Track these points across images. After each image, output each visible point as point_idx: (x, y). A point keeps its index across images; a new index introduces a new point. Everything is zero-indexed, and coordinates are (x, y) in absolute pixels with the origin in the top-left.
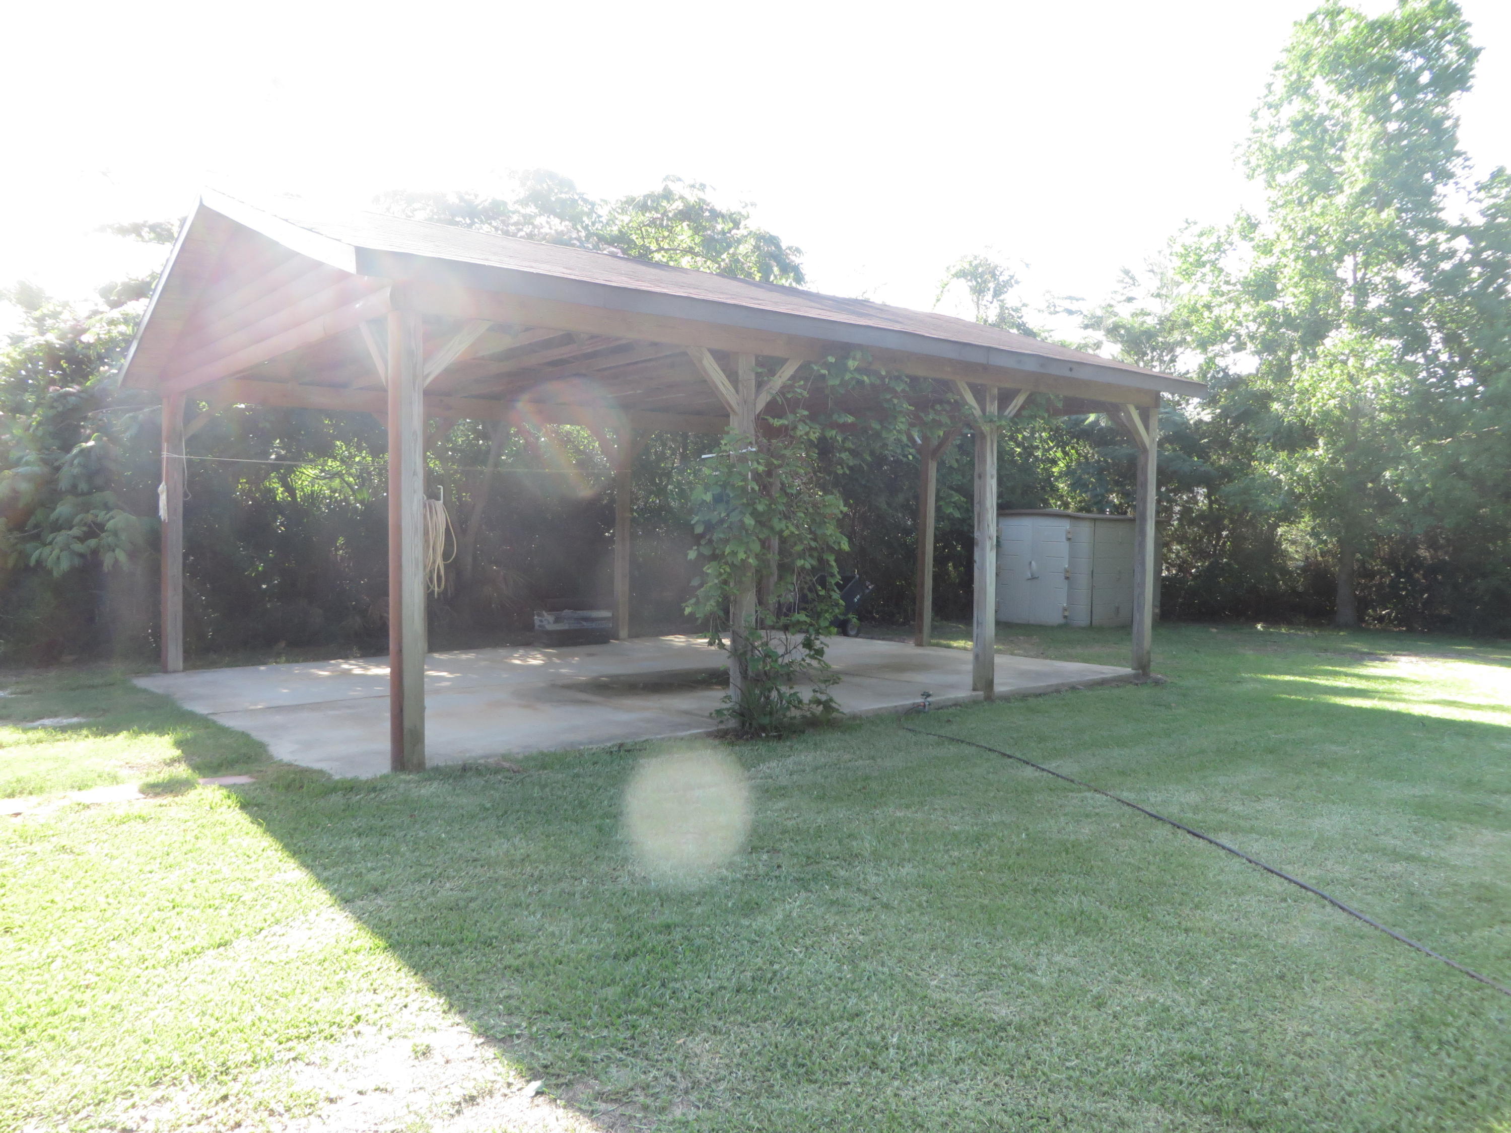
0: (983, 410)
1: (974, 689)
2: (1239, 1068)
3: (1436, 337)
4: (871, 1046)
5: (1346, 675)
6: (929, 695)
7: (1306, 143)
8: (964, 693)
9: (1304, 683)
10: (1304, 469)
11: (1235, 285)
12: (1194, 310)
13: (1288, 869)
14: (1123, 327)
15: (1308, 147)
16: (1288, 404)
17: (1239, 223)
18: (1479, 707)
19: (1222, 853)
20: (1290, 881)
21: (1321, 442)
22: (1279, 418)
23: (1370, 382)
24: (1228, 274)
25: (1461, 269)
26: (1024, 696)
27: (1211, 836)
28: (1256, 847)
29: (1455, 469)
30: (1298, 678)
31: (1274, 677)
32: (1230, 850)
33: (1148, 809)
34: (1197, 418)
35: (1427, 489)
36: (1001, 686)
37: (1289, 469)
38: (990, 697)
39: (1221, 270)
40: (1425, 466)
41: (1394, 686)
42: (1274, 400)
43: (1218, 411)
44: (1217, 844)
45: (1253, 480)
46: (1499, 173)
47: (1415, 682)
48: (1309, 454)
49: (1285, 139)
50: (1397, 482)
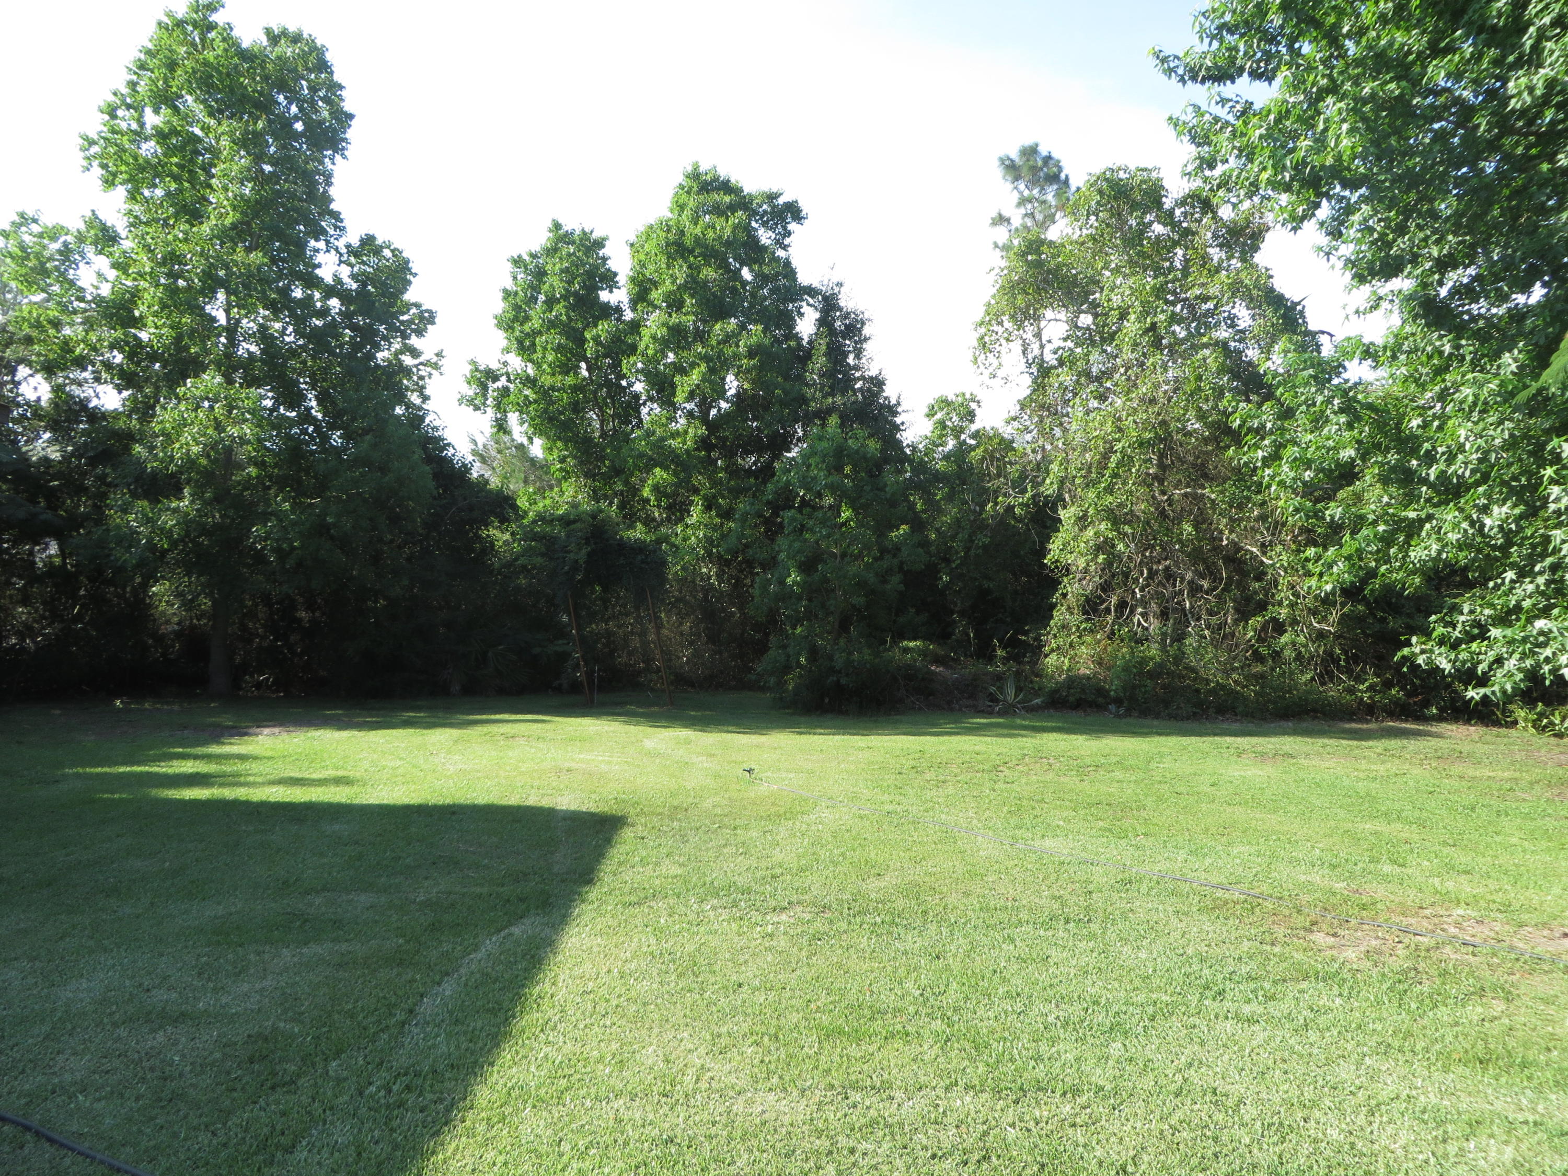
3: (310, 394)
5: (196, 757)
7: (175, 160)
10: (168, 521)
11: (89, 302)
12: (38, 325)
15: (176, 165)
16: (152, 448)
17: (92, 232)
21: (186, 491)
22: (140, 464)
23: (235, 431)
24: (81, 289)
25: (332, 329)
29: (321, 529)
34: (42, 453)
35: (295, 548)
37: (151, 521)
39: (72, 283)
40: (294, 524)
41: (239, 767)
42: (137, 441)
43: (70, 448)
45: (108, 530)
46: (368, 241)
47: (270, 758)
48: (173, 505)
49: (149, 149)
50: (266, 539)
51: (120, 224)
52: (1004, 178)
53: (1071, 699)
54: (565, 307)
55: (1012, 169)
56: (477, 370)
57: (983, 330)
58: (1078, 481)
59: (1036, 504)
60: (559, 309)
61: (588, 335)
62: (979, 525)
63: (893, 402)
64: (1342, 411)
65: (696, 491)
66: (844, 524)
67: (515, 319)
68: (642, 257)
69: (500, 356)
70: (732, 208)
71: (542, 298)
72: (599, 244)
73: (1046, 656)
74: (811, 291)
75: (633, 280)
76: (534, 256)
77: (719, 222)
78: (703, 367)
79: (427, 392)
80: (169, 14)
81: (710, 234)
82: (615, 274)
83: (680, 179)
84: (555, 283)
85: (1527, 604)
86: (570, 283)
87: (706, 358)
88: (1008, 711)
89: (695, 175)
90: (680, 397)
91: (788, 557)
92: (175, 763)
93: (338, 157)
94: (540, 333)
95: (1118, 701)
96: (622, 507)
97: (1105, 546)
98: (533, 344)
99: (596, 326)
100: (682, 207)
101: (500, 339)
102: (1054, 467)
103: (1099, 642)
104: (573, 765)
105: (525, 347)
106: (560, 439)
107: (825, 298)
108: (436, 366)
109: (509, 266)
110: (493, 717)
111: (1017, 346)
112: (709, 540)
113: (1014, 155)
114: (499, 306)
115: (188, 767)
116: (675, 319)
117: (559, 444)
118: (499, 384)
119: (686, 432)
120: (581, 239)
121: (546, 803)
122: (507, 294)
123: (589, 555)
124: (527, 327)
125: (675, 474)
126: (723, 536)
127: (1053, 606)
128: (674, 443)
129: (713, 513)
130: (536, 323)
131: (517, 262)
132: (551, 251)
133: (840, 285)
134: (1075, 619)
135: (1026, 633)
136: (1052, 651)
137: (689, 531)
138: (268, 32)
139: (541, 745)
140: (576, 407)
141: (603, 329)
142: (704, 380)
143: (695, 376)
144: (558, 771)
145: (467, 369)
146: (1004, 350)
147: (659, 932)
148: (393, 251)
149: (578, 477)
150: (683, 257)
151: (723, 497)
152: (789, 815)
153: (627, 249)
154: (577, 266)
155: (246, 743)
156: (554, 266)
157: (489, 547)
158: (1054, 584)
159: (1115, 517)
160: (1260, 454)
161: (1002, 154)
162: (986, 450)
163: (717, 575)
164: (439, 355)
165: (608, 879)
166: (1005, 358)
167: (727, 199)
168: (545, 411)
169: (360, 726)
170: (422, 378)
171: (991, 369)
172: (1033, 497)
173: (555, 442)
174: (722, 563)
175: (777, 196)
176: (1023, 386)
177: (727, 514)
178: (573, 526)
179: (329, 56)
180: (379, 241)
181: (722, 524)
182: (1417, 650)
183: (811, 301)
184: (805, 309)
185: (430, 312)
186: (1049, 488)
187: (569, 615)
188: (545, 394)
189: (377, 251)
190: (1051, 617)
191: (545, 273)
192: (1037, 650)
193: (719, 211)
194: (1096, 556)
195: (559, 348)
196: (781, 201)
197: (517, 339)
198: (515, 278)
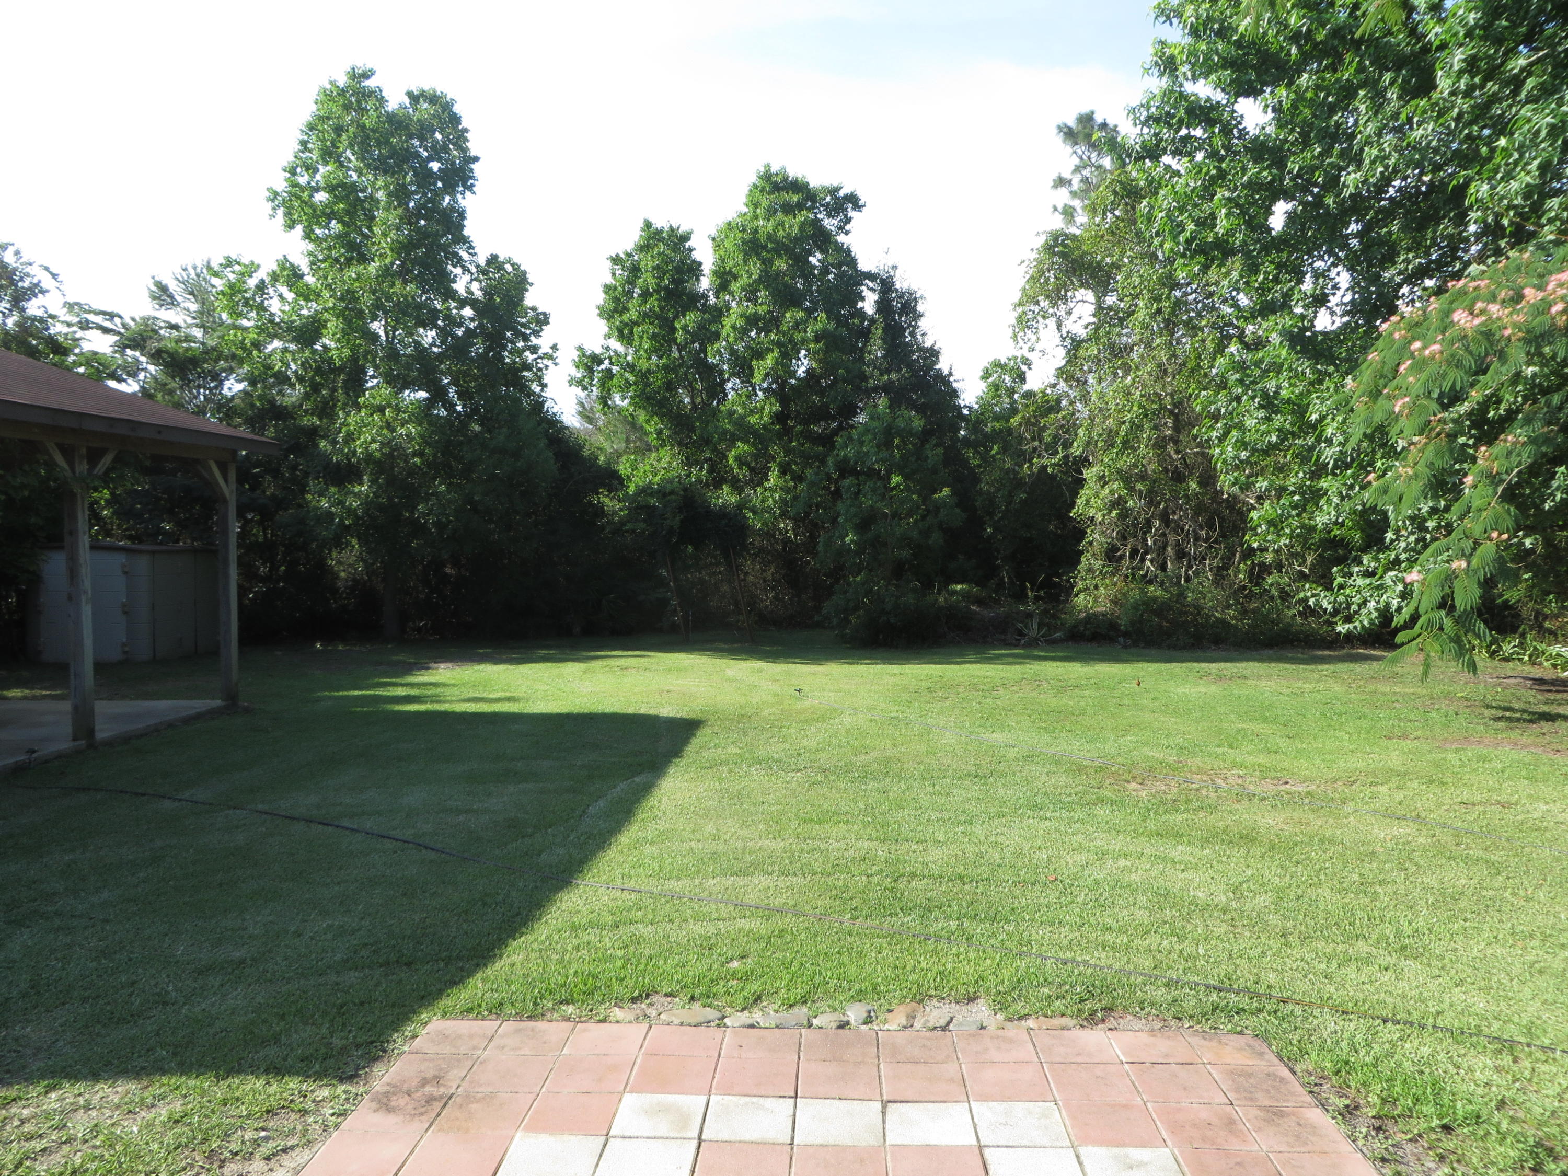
0: (73, 470)
1: (74, 739)
2: (394, 942)
3: (452, 392)
4: (158, 994)
5: (402, 685)
6: (34, 752)
7: (340, 206)
8: (65, 745)
9: (370, 696)
10: (354, 502)
12: (242, 346)
13: (393, 833)
14: (167, 352)
15: (342, 210)
17: (284, 272)
18: (498, 700)
19: (347, 832)
20: (397, 840)
21: (365, 478)
22: (326, 457)
23: (403, 431)
24: (272, 314)
25: (469, 336)
26: (126, 739)
27: (336, 823)
28: (369, 824)
29: (471, 505)
30: (364, 692)
31: (345, 693)
32: (353, 830)
33: (283, 813)
35: (451, 521)
36: (103, 732)
37: (341, 503)
38: (92, 745)
40: (450, 503)
41: (439, 690)
42: (323, 437)
44: (343, 827)
45: (308, 511)
46: (493, 260)
47: (454, 685)
48: (356, 490)
49: (321, 197)
50: (428, 515)
51: (304, 265)
52: (1064, 142)
53: (1087, 633)
54: (657, 300)
55: (1069, 134)
56: (584, 355)
57: (1020, 310)
58: (1100, 445)
59: (1066, 464)
60: (653, 303)
61: (677, 325)
62: (1018, 483)
63: (946, 372)
64: (1261, 407)
65: (774, 458)
66: (894, 488)
67: (615, 310)
68: (722, 253)
69: (603, 341)
70: (800, 206)
71: (637, 291)
72: (686, 237)
73: (1076, 595)
74: (871, 276)
75: (715, 273)
76: (629, 255)
77: (788, 220)
78: (776, 353)
79: (546, 380)
80: (332, 83)
81: (781, 233)
82: (700, 264)
83: (753, 179)
84: (648, 279)
85: (1403, 556)
86: (661, 279)
87: (779, 344)
88: (1033, 644)
89: (767, 176)
90: (757, 378)
91: (846, 520)
92: (390, 688)
93: (468, 193)
94: (637, 324)
95: (1126, 634)
96: (710, 471)
97: (1118, 503)
98: (631, 332)
99: (684, 316)
100: (756, 205)
101: (602, 326)
102: (1081, 432)
103: (1115, 584)
104: (671, 688)
105: (624, 333)
106: (656, 414)
107: (883, 282)
108: (550, 357)
109: (609, 264)
110: (609, 653)
111: (1052, 323)
112: (783, 501)
113: (1072, 123)
114: (600, 298)
115: (400, 692)
116: (751, 310)
117: (656, 418)
118: (603, 367)
119: (763, 408)
120: (670, 236)
121: (652, 712)
122: (608, 289)
123: (682, 521)
124: (626, 317)
125: (754, 445)
126: (795, 498)
127: (1082, 553)
128: (753, 420)
129: (788, 477)
130: (633, 315)
131: (616, 260)
132: (643, 248)
133: (895, 267)
134: (1098, 564)
135: (1060, 576)
136: (1080, 591)
137: (767, 494)
138: (410, 94)
139: (647, 674)
140: (670, 387)
141: (691, 319)
142: (777, 363)
143: (769, 361)
144: (661, 692)
145: (575, 355)
146: (1041, 326)
147: (720, 780)
148: (513, 265)
149: (673, 446)
150: (758, 254)
151: (796, 464)
152: (822, 719)
153: (710, 242)
154: (666, 263)
155: (432, 675)
156: (647, 262)
157: (600, 511)
158: (1081, 534)
159: (1126, 478)
160: (1214, 434)
161: (1060, 122)
162: (1023, 417)
163: (794, 530)
164: (554, 347)
165: (693, 755)
166: (1042, 333)
167: (795, 198)
168: (643, 392)
169: (511, 661)
170: (540, 370)
171: (1029, 344)
172: (1064, 457)
173: (652, 416)
174: (796, 520)
175: (837, 189)
176: (1058, 357)
177: (798, 478)
178: (669, 498)
179: (456, 109)
180: (501, 259)
181: (795, 487)
182: (1309, 594)
183: (871, 284)
184: (866, 293)
185: (544, 314)
186: (1076, 450)
187: (668, 571)
188: (643, 376)
189: (500, 267)
190: (1079, 562)
191: (639, 269)
192: (1068, 590)
193: (788, 209)
194: (1110, 512)
195: (654, 337)
196: (841, 193)
197: (617, 328)
198: (614, 274)
